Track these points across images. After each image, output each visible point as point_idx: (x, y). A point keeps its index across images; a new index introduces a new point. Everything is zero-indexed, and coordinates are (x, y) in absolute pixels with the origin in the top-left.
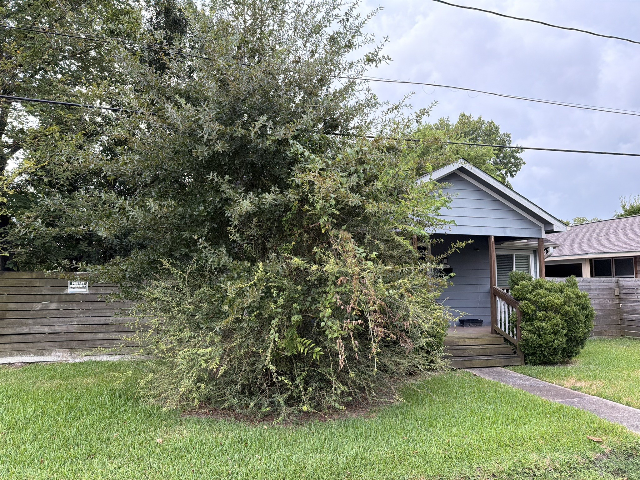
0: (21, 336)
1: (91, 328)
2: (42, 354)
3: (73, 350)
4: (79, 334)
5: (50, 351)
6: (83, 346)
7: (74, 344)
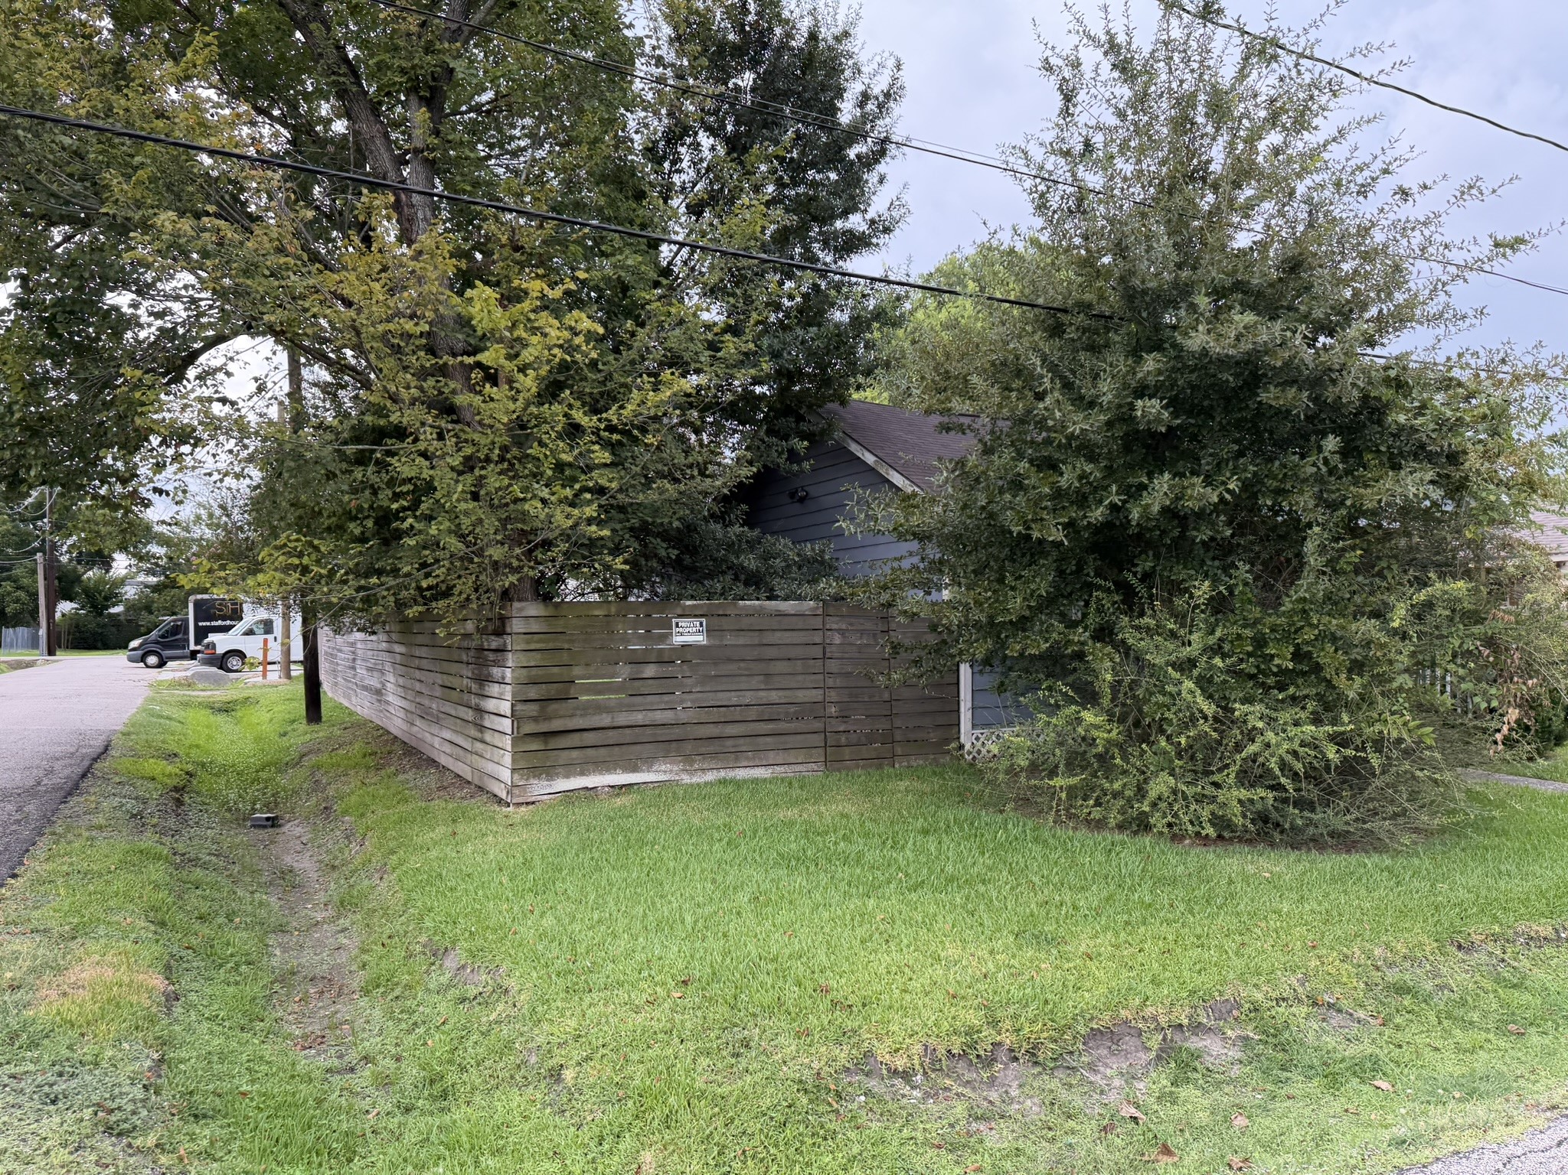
0: (600, 734)
1: (716, 715)
2: (635, 769)
3: (688, 759)
4: (696, 727)
5: (649, 762)
6: (703, 750)
7: (688, 747)
